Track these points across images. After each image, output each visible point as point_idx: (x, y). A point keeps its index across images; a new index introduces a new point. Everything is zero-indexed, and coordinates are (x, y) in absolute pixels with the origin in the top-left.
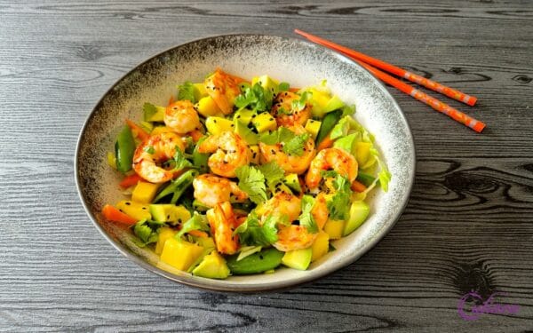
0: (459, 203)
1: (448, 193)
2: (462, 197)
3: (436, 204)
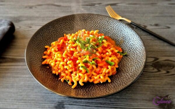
0: (158, 73)
1: (154, 69)
2: (159, 71)
3: (149, 73)
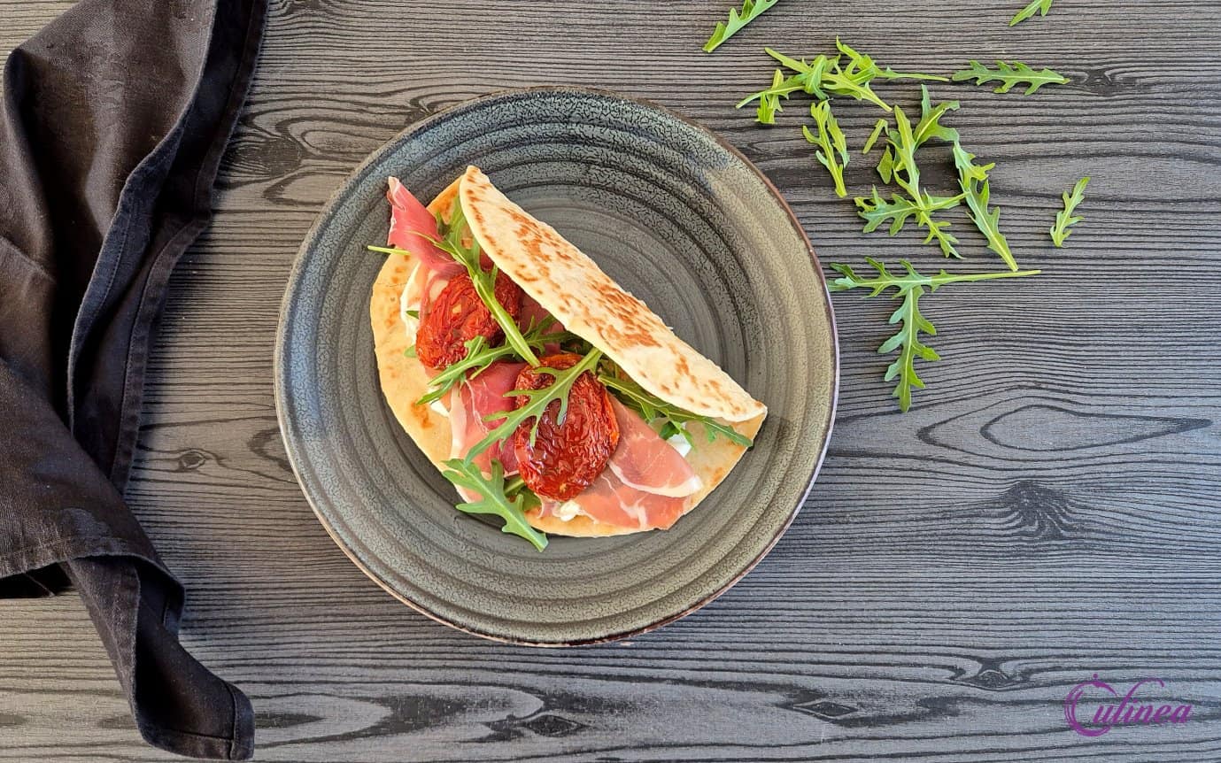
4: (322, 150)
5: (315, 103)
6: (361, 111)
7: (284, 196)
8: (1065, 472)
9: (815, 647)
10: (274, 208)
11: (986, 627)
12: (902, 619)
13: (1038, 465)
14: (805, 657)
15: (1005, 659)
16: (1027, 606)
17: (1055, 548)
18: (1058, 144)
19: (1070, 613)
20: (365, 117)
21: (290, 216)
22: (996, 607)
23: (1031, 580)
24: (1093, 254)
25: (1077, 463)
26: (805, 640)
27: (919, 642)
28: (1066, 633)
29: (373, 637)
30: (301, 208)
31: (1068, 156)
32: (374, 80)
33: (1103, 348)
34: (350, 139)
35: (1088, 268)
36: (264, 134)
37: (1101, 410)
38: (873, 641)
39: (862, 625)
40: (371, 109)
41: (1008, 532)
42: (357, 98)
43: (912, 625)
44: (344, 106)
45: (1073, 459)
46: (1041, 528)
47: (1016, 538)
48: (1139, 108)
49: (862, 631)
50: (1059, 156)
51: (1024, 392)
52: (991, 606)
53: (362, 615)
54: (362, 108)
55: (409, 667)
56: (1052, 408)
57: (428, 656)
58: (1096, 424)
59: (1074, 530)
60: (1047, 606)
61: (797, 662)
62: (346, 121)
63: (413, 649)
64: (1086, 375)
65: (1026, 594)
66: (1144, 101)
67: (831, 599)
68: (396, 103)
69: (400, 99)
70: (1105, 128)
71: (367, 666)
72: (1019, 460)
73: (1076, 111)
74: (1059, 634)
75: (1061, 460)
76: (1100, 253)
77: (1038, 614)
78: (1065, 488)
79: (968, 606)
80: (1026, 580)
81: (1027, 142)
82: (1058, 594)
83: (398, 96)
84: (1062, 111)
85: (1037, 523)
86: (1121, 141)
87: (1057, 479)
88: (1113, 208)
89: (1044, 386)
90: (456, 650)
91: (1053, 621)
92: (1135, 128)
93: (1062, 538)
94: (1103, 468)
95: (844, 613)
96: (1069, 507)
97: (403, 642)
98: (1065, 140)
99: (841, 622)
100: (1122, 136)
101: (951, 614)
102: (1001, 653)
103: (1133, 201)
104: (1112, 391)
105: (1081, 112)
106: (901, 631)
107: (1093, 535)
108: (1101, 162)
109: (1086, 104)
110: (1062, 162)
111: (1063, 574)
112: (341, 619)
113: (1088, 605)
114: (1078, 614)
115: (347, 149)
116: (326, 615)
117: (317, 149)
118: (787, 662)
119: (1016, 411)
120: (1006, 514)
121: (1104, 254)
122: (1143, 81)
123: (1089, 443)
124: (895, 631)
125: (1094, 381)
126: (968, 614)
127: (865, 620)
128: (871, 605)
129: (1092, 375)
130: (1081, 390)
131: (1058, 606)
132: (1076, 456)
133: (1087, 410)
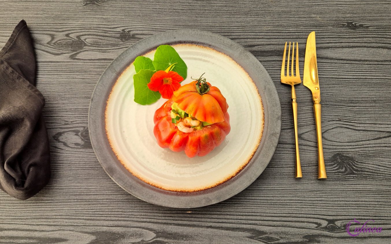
4: (91, 44)
5: (90, 30)
6: (105, 33)
7: (76, 57)
8: (353, 150)
9: (262, 214)
10: (73, 61)
11: (328, 207)
12: (295, 204)
13: (343, 147)
14: (258, 218)
15: (337, 220)
16: (343, 199)
17: (352, 177)
18: (339, 44)
19: (361, 203)
20: (107, 34)
21: (78, 63)
22: (332, 199)
23: (344, 189)
24: (355, 77)
25: (357, 147)
26: (258, 212)
27: (303, 213)
28: (360, 210)
29: (91, 208)
30: (82, 61)
31: (343, 47)
32: (110, 24)
33: (362, 108)
34: (100, 41)
35: (353, 82)
36: (72, 39)
37: (364, 128)
38: (285, 212)
39: (280, 206)
40: (109, 32)
41: (334, 171)
42: (104, 29)
43: (299, 206)
44: (100, 31)
45: (356, 145)
46: (346, 170)
47: (337, 174)
48: (366, 33)
49: (280, 208)
50: (340, 47)
51: (335, 122)
52: (329, 199)
53: (88, 200)
54: (106, 32)
55: (104, 220)
56: (346, 128)
57: (112, 216)
58: (362, 133)
59: (359, 171)
60: (351, 199)
61: (255, 220)
62: (100, 36)
63: (107, 213)
64: (357, 117)
65: (343, 195)
66: (367, 31)
67: (268, 196)
68: (117, 31)
69: (118, 30)
70: (354, 39)
71: (88, 220)
72: (335, 146)
73: (344, 34)
74: (357, 210)
75: (351, 146)
76: (357, 77)
77: (348, 203)
78: (354, 156)
79: (320, 199)
80: (342, 189)
81: (328, 43)
82: (355, 195)
83: (118, 28)
84: (339, 34)
85: (344, 168)
86: (361, 43)
87: (350, 152)
88: (360, 63)
89: (342, 120)
90: (123, 213)
91: (354, 205)
92: (365, 39)
93: (354, 174)
94: (367, 149)
95: (273, 201)
96: (356, 163)
97: (103, 210)
98: (341, 43)
99: (272, 205)
100: (361, 42)
101: (314, 202)
102: (335, 218)
103: (367, 61)
104: (367, 122)
105: (346, 34)
106: (295, 208)
107: (366, 173)
108: (354, 49)
109: (347, 32)
110: (340, 49)
111: (356, 187)
112: (80, 201)
113: (367, 199)
114: (363, 203)
115: (99, 44)
116: (74, 199)
117: (90, 43)
118: (252, 220)
119: (333, 128)
120: (332, 165)
121: (359, 77)
122: (365, 25)
123: (361, 140)
124: (293, 208)
125: (360, 118)
126: (321, 202)
127: (281, 204)
128: (283, 198)
129: (359, 117)
130: (356, 122)
131: (355, 199)
132: (356, 144)
133: (359, 128)
